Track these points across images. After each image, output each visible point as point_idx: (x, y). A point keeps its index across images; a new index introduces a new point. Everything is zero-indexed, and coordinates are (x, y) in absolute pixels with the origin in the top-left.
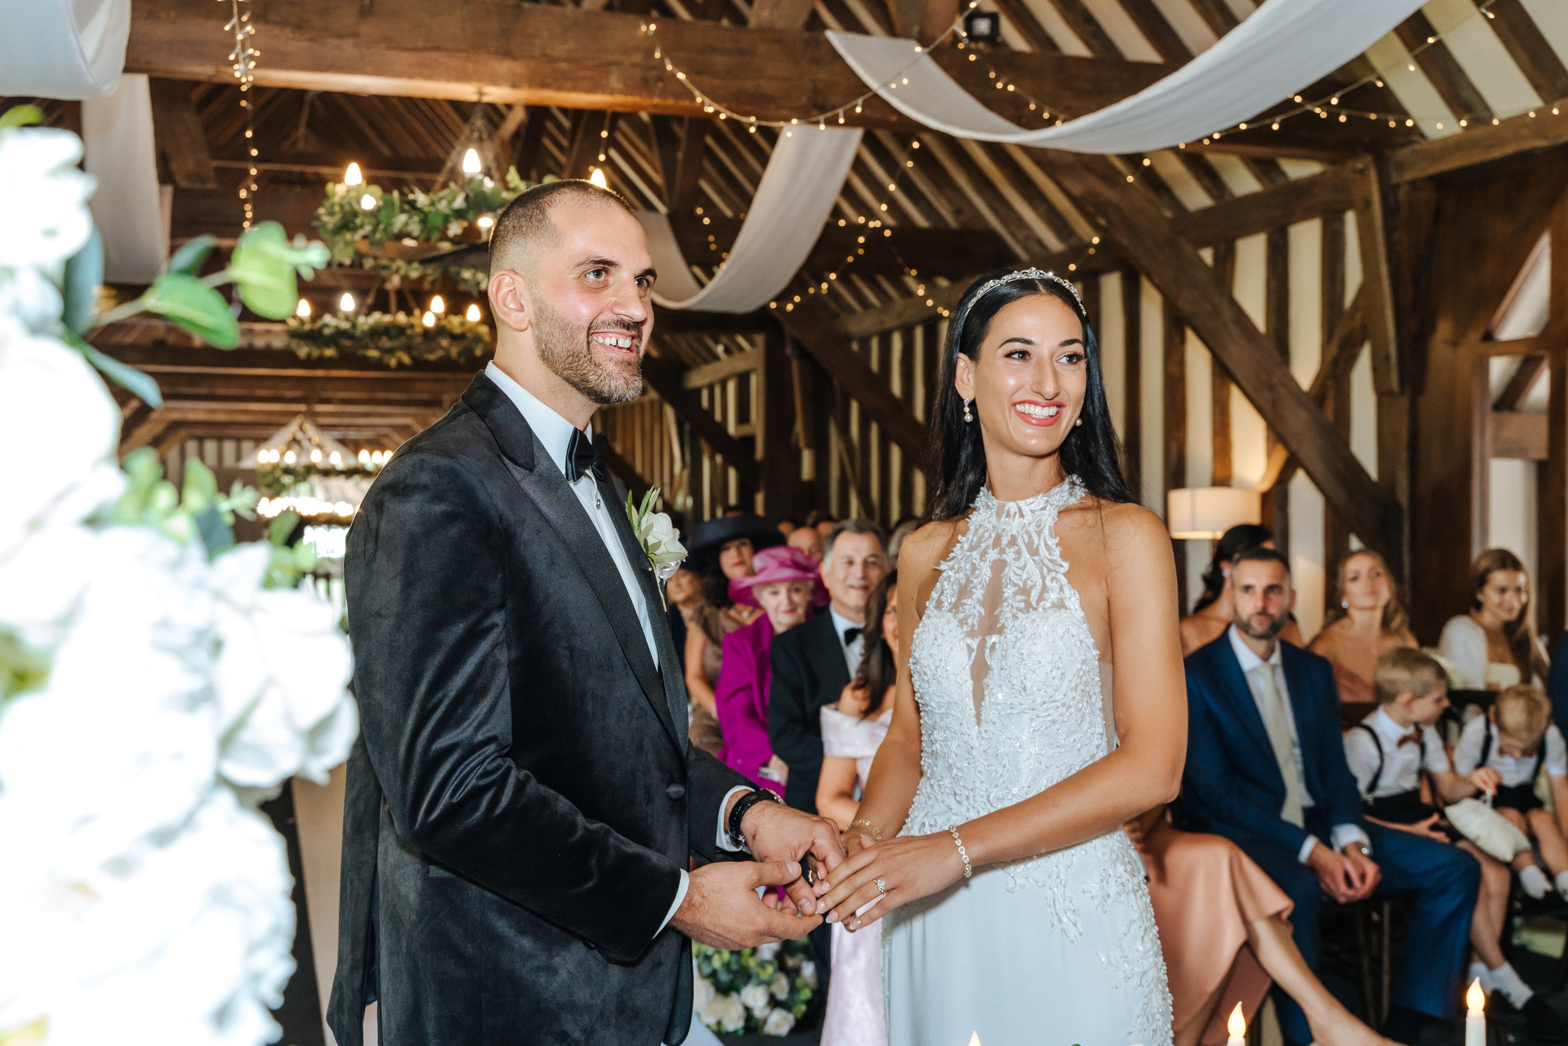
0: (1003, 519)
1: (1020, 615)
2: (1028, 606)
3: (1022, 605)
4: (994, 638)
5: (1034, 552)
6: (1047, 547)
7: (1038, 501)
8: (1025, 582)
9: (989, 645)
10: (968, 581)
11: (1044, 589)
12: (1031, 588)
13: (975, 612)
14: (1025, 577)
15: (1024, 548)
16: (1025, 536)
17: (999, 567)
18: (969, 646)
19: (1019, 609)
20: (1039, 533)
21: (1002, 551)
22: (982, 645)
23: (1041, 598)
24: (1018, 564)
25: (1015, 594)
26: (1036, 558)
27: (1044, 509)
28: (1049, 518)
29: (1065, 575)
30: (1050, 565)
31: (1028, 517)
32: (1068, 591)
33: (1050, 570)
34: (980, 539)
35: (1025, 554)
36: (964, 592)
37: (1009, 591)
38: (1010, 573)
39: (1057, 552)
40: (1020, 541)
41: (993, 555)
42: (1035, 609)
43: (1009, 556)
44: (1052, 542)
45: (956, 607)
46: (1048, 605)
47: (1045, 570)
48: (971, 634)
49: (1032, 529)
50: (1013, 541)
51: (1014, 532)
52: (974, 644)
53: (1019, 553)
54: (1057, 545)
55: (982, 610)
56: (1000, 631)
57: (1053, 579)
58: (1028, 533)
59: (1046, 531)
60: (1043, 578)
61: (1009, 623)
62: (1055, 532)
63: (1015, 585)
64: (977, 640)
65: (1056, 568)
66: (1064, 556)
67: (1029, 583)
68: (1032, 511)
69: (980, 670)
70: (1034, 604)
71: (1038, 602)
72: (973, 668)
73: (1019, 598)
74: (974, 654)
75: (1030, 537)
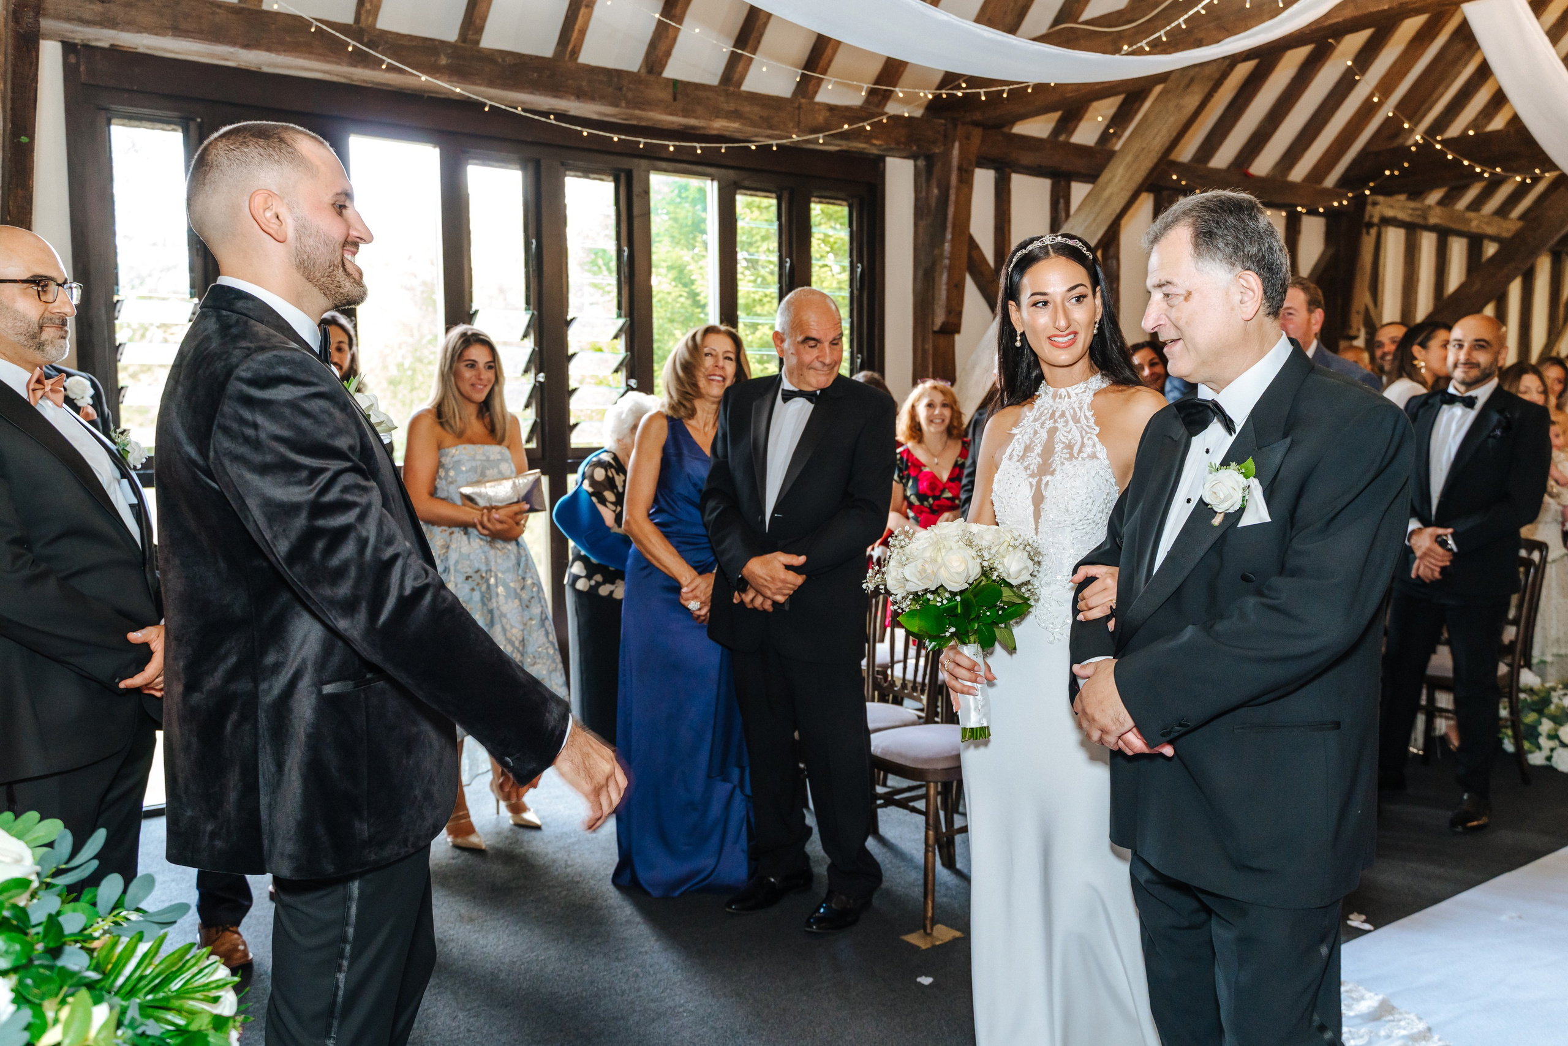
0: (1058, 400)
1: (1066, 462)
2: (1072, 457)
3: (1068, 456)
4: (1048, 478)
5: (1077, 421)
6: (1086, 418)
7: (1082, 385)
8: (1070, 442)
9: (1044, 482)
10: (1032, 441)
11: (1083, 445)
12: (1074, 444)
13: (1036, 461)
14: (1070, 437)
15: (1070, 419)
16: (1071, 411)
17: (1052, 432)
18: (1031, 483)
19: (1065, 459)
20: (1081, 409)
21: (1055, 421)
22: (1039, 483)
23: (1080, 451)
24: (1065, 429)
25: (1063, 449)
26: (1078, 425)
27: (1084, 392)
28: (1088, 398)
29: (1097, 435)
30: (1088, 429)
31: (1074, 398)
32: (1099, 446)
33: (1087, 433)
34: (1041, 414)
35: (1071, 423)
36: (1028, 449)
37: (1058, 447)
38: (1060, 435)
39: (1092, 420)
40: (1067, 414)
41: (1049, 424)
42: (1076, 458)
43: (1060, 424)
44: (1089, 414)
45: (1022, 458)
46: (1085, 456)
47: (1084, 433)
48: (1032, 475)
49: (1076, 406)
50: (1063, 415)
51: (1064, 409)
52: (1034, 481)
53: (1067, 422)
54: (1093, 415)
55: (1040, 460)
56: (1052, 473)
57: (1089, 438)
58: (1073, 408)
59: (1085, 407)
60: (1083, 438)
61: (1059, 468)
62: (1092, 406)
63: (1063, 443)
64: (1036, 479)
65: (1092, 431)
66: (1097, 423)
67: (1073, 442)
68: (1076, 394)
69: (1038, 499)
70: (1076, 455)
71: (1078, 454)
72: (1034, 498)
73: (1065, 451)
74: (1034, 488)
75: (1074, 411)
